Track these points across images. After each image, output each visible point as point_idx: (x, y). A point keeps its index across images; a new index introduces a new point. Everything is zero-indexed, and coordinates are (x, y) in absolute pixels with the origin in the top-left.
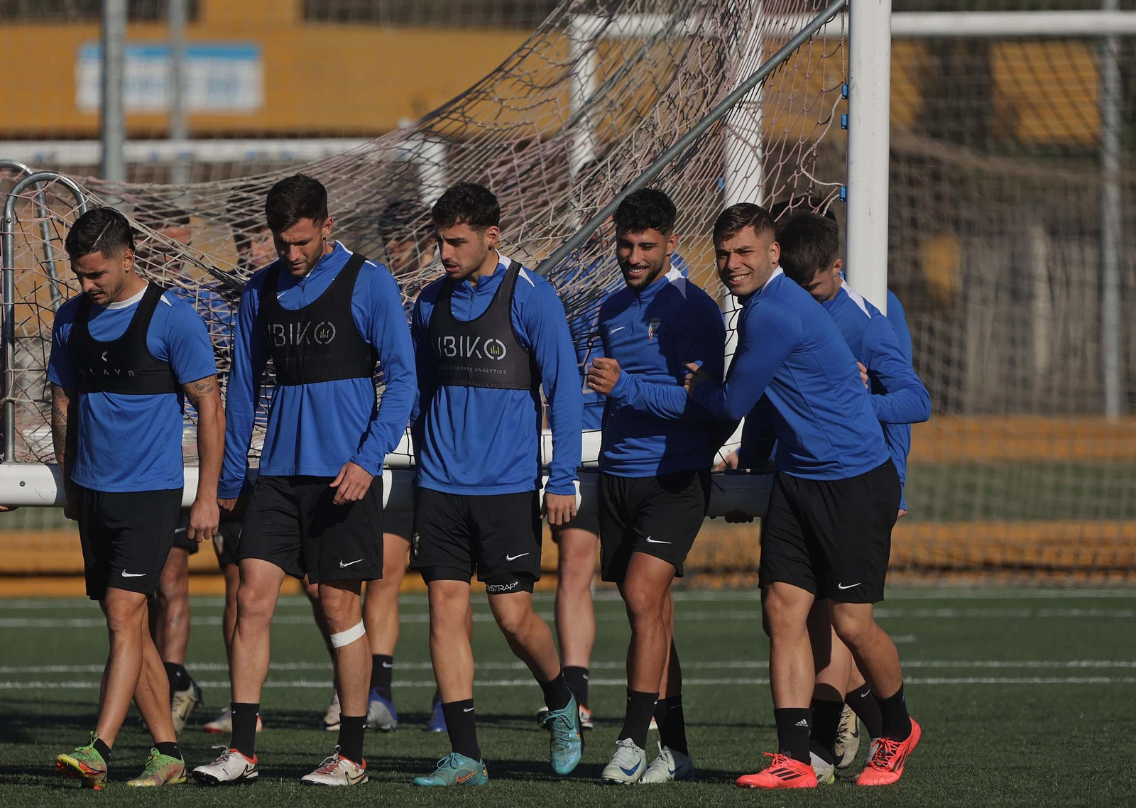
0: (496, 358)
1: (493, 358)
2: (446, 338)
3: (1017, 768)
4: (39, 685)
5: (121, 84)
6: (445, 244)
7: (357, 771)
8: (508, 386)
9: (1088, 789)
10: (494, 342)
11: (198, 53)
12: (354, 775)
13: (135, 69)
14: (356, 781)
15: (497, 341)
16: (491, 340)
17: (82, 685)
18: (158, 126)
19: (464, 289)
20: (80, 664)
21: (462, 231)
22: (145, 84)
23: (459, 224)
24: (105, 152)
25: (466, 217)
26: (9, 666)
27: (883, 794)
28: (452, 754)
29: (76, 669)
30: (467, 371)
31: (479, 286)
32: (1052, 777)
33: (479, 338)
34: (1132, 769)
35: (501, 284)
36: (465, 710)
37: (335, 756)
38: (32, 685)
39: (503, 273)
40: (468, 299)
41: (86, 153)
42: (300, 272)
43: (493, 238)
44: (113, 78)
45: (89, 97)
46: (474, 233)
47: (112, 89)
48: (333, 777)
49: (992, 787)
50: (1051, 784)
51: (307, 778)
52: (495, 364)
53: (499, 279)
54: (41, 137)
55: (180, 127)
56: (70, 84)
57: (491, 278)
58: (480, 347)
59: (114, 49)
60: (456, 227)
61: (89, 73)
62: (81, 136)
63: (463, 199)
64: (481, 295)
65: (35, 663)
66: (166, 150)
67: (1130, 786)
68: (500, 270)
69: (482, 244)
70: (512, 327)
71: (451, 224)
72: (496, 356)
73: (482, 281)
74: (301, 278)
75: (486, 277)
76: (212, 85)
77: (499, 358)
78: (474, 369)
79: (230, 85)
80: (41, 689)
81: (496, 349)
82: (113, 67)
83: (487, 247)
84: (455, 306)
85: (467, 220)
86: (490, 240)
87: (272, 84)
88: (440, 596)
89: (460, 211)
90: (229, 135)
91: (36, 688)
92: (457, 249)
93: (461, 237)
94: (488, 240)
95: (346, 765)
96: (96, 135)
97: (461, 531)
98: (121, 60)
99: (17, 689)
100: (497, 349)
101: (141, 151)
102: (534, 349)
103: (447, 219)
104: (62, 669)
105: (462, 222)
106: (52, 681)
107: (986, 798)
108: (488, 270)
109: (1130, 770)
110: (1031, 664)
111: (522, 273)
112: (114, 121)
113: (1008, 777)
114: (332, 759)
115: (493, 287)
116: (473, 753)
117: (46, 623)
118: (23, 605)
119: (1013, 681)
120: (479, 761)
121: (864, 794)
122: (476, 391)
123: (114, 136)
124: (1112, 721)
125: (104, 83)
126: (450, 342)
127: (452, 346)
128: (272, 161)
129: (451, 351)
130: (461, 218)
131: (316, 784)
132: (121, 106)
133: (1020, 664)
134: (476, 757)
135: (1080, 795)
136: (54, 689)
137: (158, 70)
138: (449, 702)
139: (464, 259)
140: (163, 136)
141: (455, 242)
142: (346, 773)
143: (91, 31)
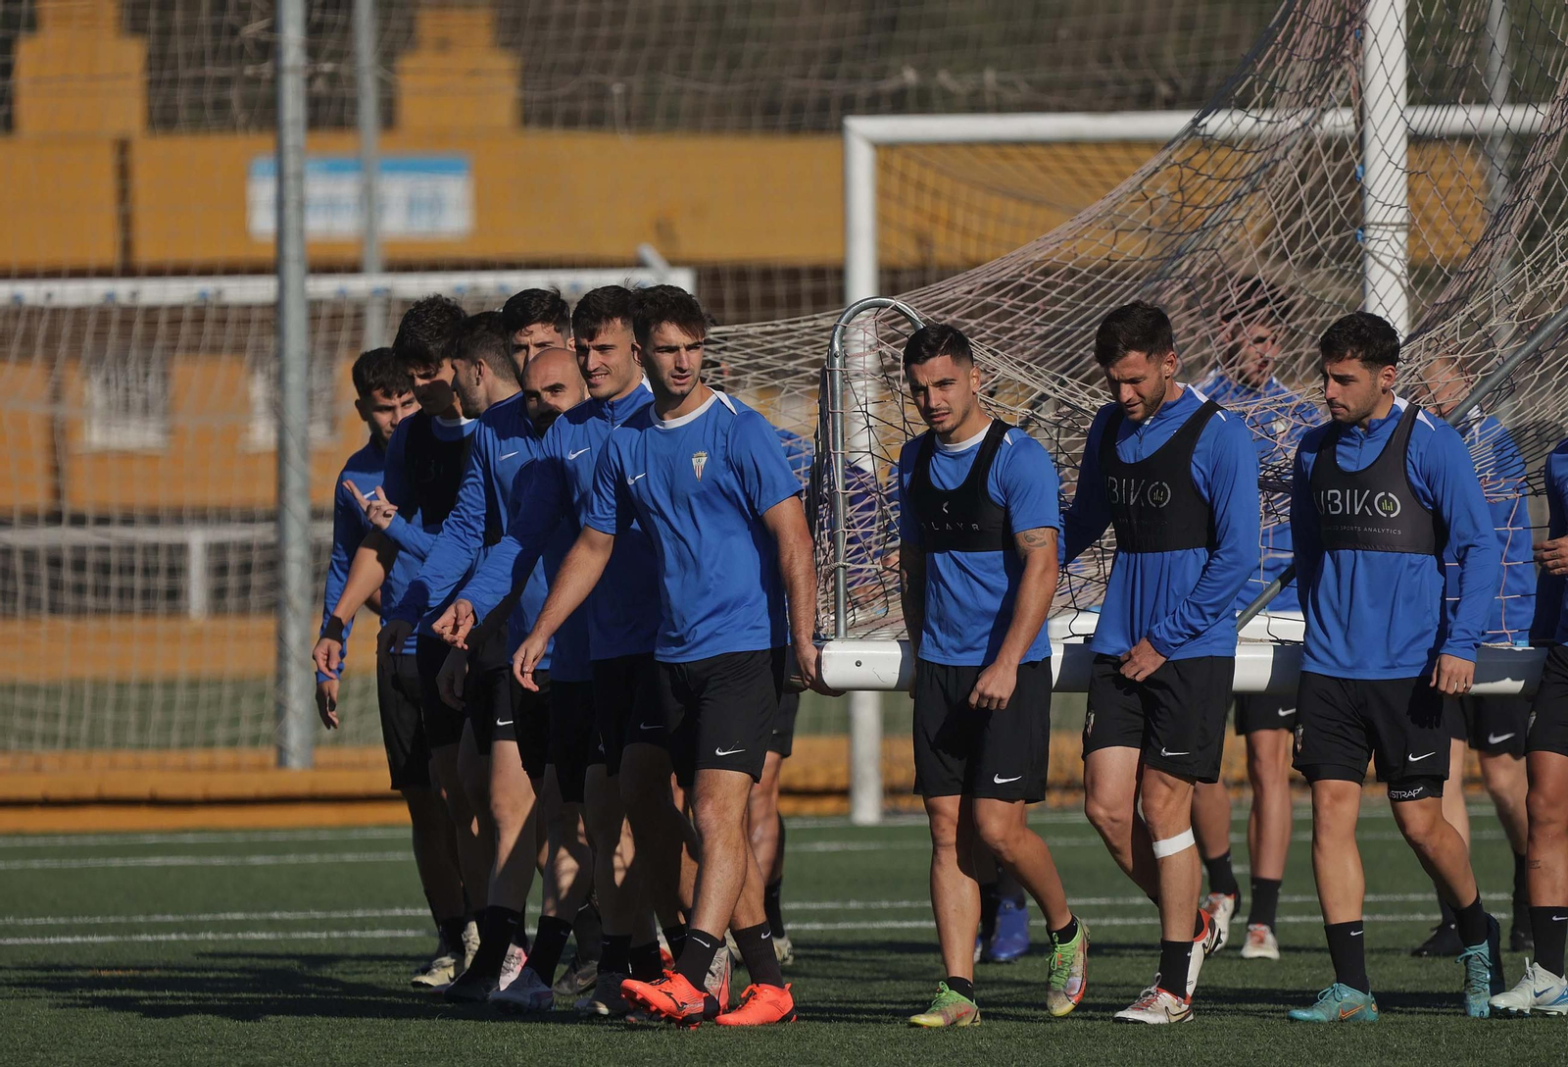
0: (1388, 515)
1: (1385, 515)
2: (1330, 492)
3: (1397, 1023)
4: (210, 936)
5: (302, 205)
6: (1331, 381)
7: (1180, 1006)
8: (1404, 550)
9: (1482, 1049)
10: (1386, 497)
11: (396, 167)
12: (1177, 1010)
13: (318, 187)
14: (1179, 1018)
15: (1390, 495)
16: (1383, 494)
17: (263, 936)
18: (350, 255)
19: (1351, 435)
20: (260, 911)
21: (1352, 367)
22: (332, 205)
23: (1349, 358)
24: (282, 288)
25: (1359, 351)
26: (173, 914)
27: (1234, 1056)
28: (1336, 985)
29: (255, 916)
30: (1355, 531)
31: (1369, 431)
32: (1440, 1033)
33: (1368, 491)
34: (1535, 1024)
35: (1394, 431)
36: (1353, 934)
37: (1153, 989)
38: (202, 936)
39: (1399, 415)
40: (1356, 446)
41: (258, 290)
42: (1138, 416)
43: (1389, 380)
44: (291, 199)
45: (263, 222)
46: (1366, 371)
47: (291, 211)
48: (1151, 1012)
49: (1366, 1047)
50: (1437, 1043)
51: (1120, 1014)
52: (1389, 522)
53: (1393, 423)
54: (207, 271)
55: (373, 256)
56: (240, 205)
57: (1384, 422)
58: (1369, 502)
59: (291, 164)
60: (1346, 362)
61: (263, 192)
62: (257, 270)
63: (1358, 330)
64: (1373, 441)
65: (206, 911)
66: (358, 286)
67: (1533, 1043)
68: (1394, 412)
69: (1375, 386)
70: (1408, 479)
71: (1340, 358)
72: (1389, 513)
73: (1374, 424)
74: (1139, 424)
75: (1379, 420)
76: (413, 205)
77: (1392, 516)
78: (1362, 529)
79: (436, 205)
80: (213, 941)
81: (1389, 504)
82: (291, 183)
83: (1380, 389)
84: (1341, 454)
85: (1360, 355)
86: (1385, 382)
87: (483, 203)
88: (1325, 799)
89: (1351, 343)
90: (434, 267)
91: (207, 940)
92: (1345, 387)
93: (1351, 374)
94: (1383, 382)
95: (1166, 998)
96: (269, 268)
97: (1354, 720)
98: (300, 177)
99: (184, 941)
100: (1392, 505)
101: (326, 287)
102: (1439, 504)
103: (1336, 352)
104: (239, 916)
105: (1354, 356)
106: (227, 931)
107: (1359, 1061)
108: (1381, 414)
109: (1533, 1025)
110: (1413, 897)
111: (1421, 416)
112: (292, 250)
113: (1385, 1034)
114: (1150, 993)
115: (1385, 433)
116: (1361, 985)
117: (218, 861)
118: (190, 839)
119: (1390, 918)
120: (1367, 994)
121: (1211, 1058)
122: (1363, 555)
123: (293, 270)
124: (1511, 965)
125: (280, 204)
126: (1335, 496)
127: (1337, 502)
128: (486, 297)
129: (1336, 507)
130: (1352, 351)
131: (1132, 1022)
132: (301, 231)
133: (1399, 898)
134: (1364, 989)
135: (1473, 1056)
136: (230, 940)
137: (346, 188)
138: (1334, 923)
139: (1351, 399)
140: (355, 269)
141: (1343, 380)
142: (1167, 1008)
143: (266, 141)
